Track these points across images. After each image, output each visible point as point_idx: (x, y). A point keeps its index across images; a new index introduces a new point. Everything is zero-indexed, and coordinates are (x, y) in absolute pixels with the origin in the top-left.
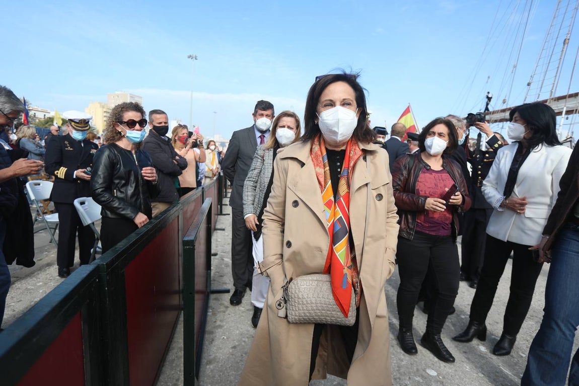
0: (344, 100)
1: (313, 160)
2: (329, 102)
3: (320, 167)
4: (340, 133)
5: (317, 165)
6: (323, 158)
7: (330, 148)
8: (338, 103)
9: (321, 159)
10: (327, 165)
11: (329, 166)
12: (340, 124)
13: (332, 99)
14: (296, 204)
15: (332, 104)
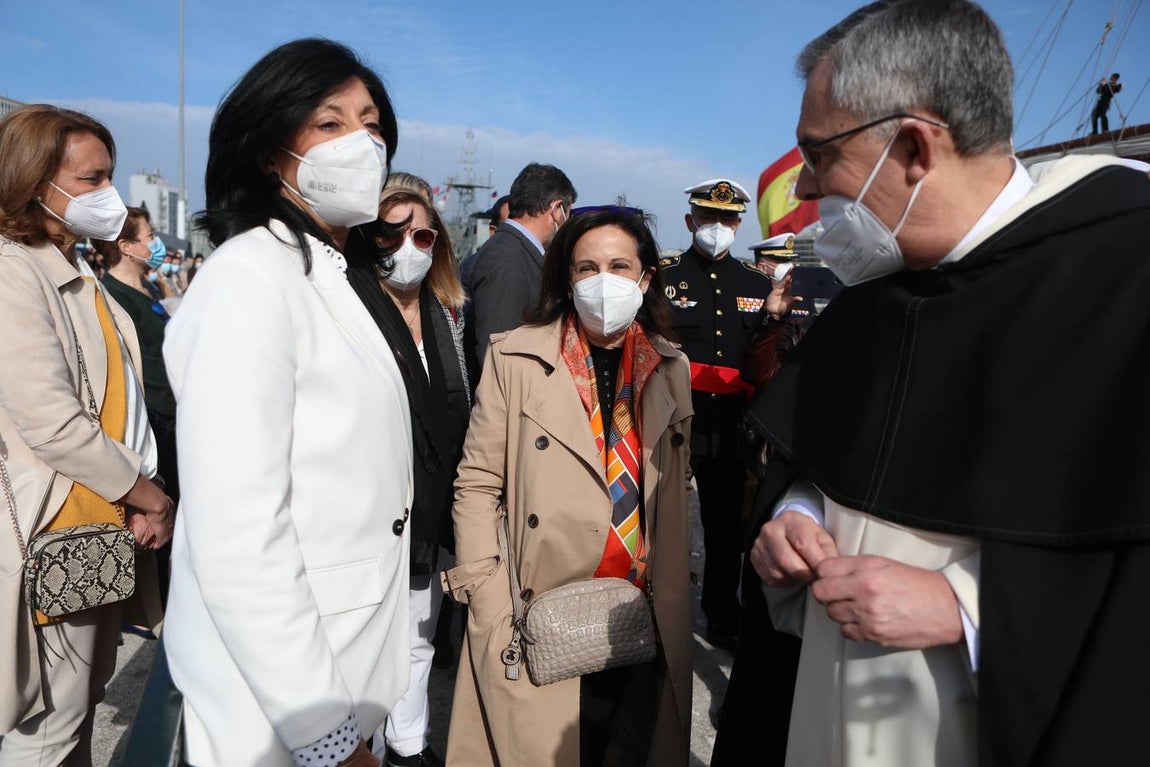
0: (614, 260)
1: (567, 363)
2: (586, 264)
3: (583, 375)
4: (606, 321)
5: (578, 372)
6: (586, 359)
7: (597, 344)
8: (604, 267)
9: (584, 362)
10: (593, 374)
11: (596, 376)
12: (607, 307)
13: (592, 259)
14: (543, 443)
15: (594, 267)
